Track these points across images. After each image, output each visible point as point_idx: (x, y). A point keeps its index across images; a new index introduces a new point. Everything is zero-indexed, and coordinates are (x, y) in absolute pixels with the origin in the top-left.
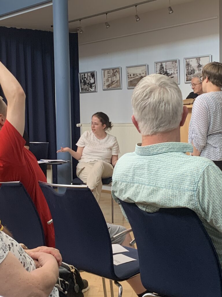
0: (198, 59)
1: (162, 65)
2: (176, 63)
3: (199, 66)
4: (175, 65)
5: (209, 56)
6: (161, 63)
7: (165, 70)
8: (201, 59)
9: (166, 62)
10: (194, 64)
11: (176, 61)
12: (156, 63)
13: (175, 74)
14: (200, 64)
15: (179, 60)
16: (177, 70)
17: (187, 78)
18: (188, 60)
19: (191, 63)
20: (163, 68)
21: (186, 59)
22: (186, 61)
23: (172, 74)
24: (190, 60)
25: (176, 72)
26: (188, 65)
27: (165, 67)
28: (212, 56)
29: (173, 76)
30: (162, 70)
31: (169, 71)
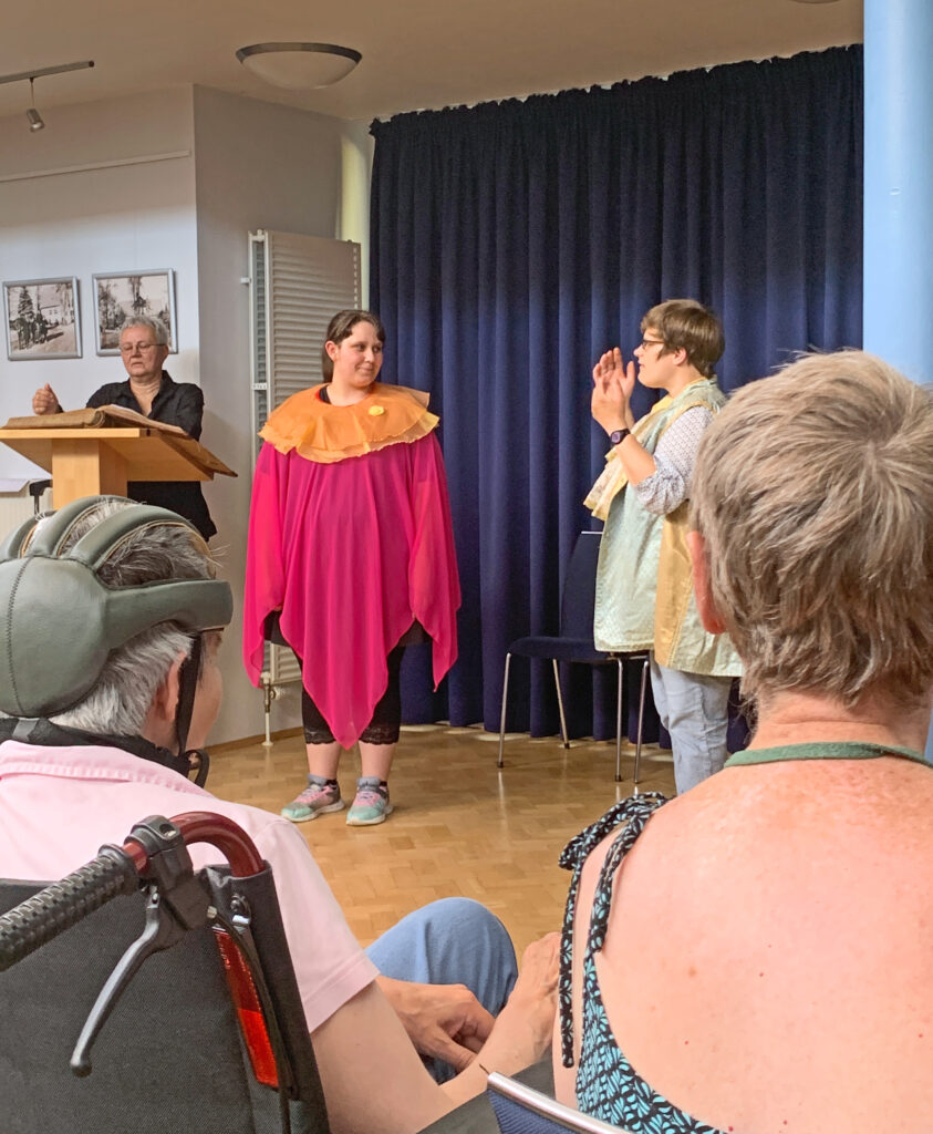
0: (135, 280)
1: (25, 295)
2: (70, 291)
3: (139, 303)
4: (67, 295)
5: (166, 274)
6: (24, 287)
7: (35, 311)
8: (142, 280)
9: (39, 283)
10: (122, 295)
11: (68, 284)
12: (9, 288)
13: (66, 324)
14: (139, 298)
15: (78, 282)
16: (73, 313)
17: (103, 340)
18: (104, 283)
19: (114, 292)
20: (30, 302)
21: (98, 279)
22: (100, 286)
23: (57, 324)
24: (113, 282)
25: (68, 318)
26: (105, 297)
27: (34, 302)
28: (174, 274)
29: (60, 329)
30: (27, 310)
31: (49, 316)
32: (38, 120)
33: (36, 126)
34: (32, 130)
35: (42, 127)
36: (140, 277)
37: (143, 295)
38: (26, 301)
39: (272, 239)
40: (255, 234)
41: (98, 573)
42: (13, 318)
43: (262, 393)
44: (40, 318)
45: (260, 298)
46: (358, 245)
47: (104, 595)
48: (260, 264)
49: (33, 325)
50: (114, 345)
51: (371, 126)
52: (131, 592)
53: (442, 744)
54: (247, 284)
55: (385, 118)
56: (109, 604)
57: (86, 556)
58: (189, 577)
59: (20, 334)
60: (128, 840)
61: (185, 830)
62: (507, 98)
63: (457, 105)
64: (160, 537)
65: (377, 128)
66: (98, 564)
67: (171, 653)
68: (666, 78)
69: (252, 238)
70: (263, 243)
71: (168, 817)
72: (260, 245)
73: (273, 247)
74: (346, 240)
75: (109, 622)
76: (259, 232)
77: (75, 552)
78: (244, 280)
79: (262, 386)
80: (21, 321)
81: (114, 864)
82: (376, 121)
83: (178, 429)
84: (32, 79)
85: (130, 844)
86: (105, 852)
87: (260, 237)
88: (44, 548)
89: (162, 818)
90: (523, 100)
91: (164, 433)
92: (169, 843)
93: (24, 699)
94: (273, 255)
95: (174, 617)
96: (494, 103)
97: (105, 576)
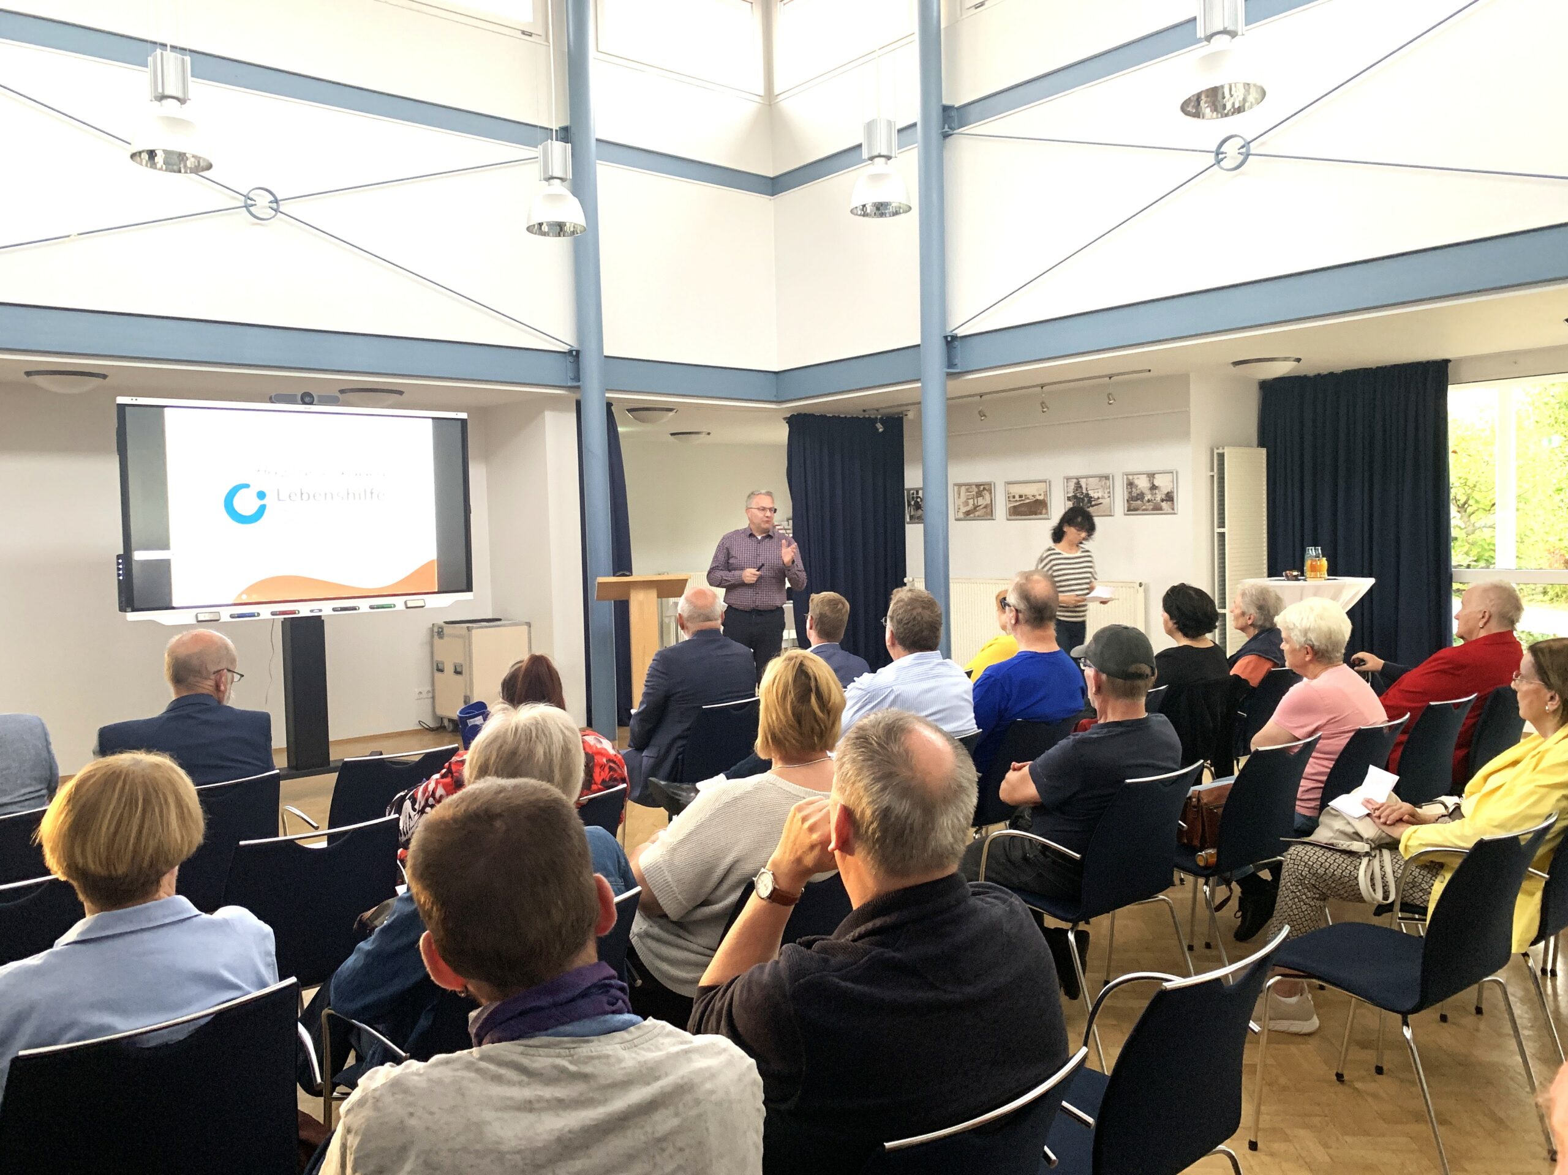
0: (1151, 476)
1: (1078, 483)
2: (1107, 481)
3: (1153, 487)
4: (1105, 483)
5: (1172, 473)
6: (1077, 479)
7: (1084, 491)
8: (1156, 476)
9: (1087, 477)
10: (1143, 483)
11: (1107, 478)
12: (1067, 479)
13: (1104, 498)
14: (1154, 485)
15: (1113, 476)
16: (1109, 492)
17: (1128, 507)
18: (1130, 477)
19: (1136, 482)
20: (1081, 487)
21: (1127, 475)
22: (1127, 479)
23: (1098, 498)
24: (1135, 477)
25: (1106, 495)
26: (1131, 484)
27: (1084, 486)
28: (1177, 472)
29: (1100, 501)
30: (1079, 491)
31: (1091, 493)
36: (1154, 474)
37: (1156, 483)
42: (1070, 495)
44: (1087, 494)
45: (1221, 482)
48: (1221, 464)
50: (1136, 509)
54: (1213, 476)
69: (1216, 451)
78: (1211, 474)
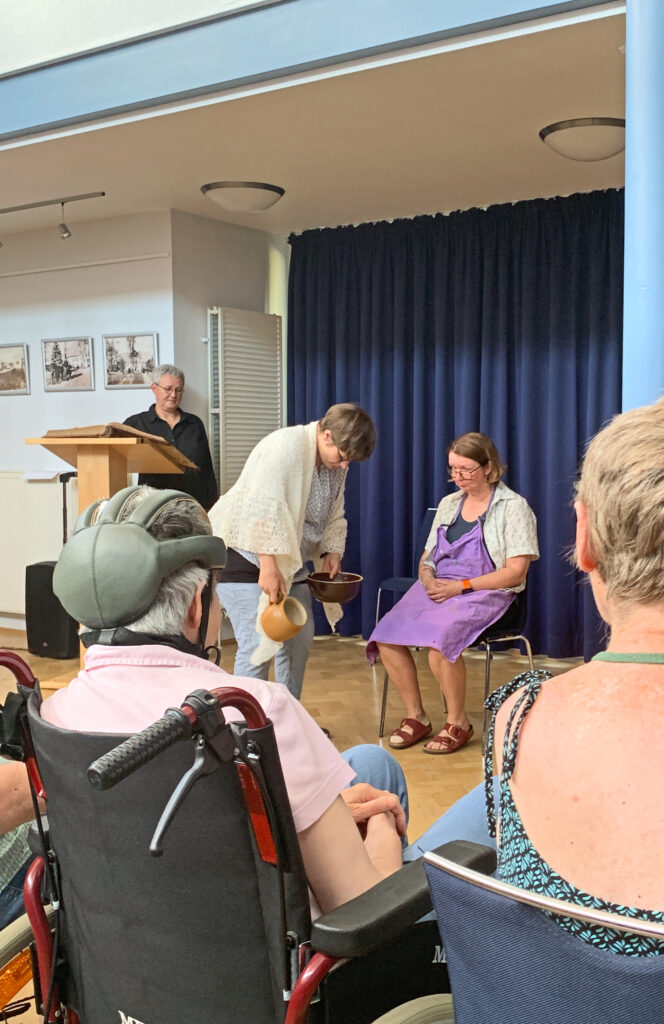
0: (131, 339)
1: (56, 348)
2: (87, 346)
3: (134, 354)
4: (85, 348)
5: (152, 335)
6: (56, 342)
7: (63, 359)
8: (136, 339)
9: (65, 341)
10: (123, 350)
11: (85, 341)
12: (45, 343)
13: (84, 368)
14: (134, 351)
15: (92, 340)
16: (88, 360)
17: (109, 379)
18: (110, 340)
19: (116, 347)
20: (59, 353)
21: (106, 338)
22: (107, 343)
23: (78, 368)
24: (115, 340)
25: (86, 364)
26: (110, 350)
27: (63, 353)
28: (158, 335)
29: (79, 371)
30: (58, 358)
31: (73, 362)
32: (67, 231)
33: (65, 235)
34: (63, 238)
35: (69, 236)
36: (134, 337)
37: (136, 349)
38: (57, 352)
39: (224, 313)
40: (212, 309)
41: (149, 530)
42: (48, 363)
43: (216, 416)
44: (66, 363)
45: (215, 352)
46: (280, 317)
47: (156, 543)
48: (215, 329)
49: (62, 369)
50: (116, 382)
51: (290, 238)
52: (172, 541)
53: (335, 648)
54: (206, 343)
55: (299, 232)
56: (159, 549)
57: (140, 520)
58: (200, 534)
59: (53, 374)
60: (183, 705)
61: (221, 697)
62: (380, 220)
63: (347, 224)
64: (183, 508)
65: (293, 239)
66: (148, 525)
67: (196, 581)
68: (485, 209)
69: (210, 312)
70: (217, 315)
71: (209, 689)
72: (215, 317)
73: (224, 318)
74: (271, 313)
75: (161, 561)
76: (215, 308)
77: (131, 518)
78: (204, 340)
79: (216, 411)
80: (54, 365)
81: (176, 721)
82: (292, 235)
83: (161, 439)
84: (63, 204)
85: (185, 708)
86: (170, 713)
87: (215, 311)
88: (110, 519)
89: (205, 691)
90: (391, 222)
91: (153, 441)
92: (210, 707)
93: (105, 616)
94: (224, 323)
95: (197, 558)
96: (371, 224)
97: (154, 531)
